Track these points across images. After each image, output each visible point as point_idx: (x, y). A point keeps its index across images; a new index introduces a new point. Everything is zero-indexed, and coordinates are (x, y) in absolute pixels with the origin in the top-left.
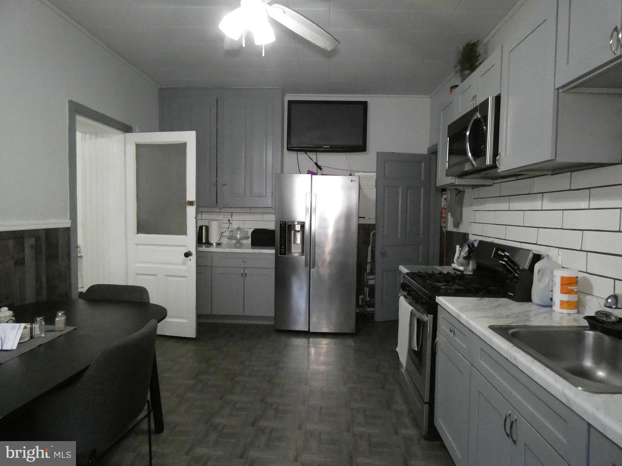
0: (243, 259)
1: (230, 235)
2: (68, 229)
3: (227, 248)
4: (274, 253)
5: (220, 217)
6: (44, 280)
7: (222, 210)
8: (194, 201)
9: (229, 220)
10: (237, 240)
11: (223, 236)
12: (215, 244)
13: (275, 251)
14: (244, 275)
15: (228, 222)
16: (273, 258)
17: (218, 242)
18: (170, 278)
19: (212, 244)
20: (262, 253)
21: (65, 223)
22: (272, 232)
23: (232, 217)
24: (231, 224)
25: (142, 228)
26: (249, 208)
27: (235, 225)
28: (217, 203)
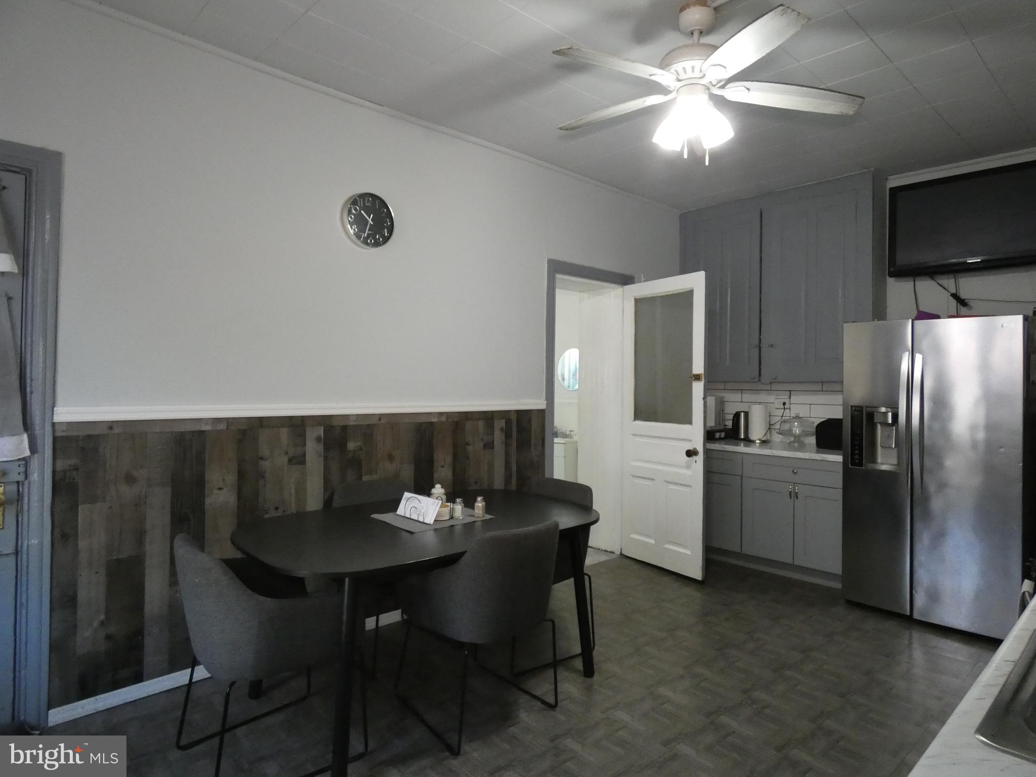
0: (792, 469)
1: (783, 429)
2: (541, 412)
3: (780, 450)
4: (841, 461)
5: (771, 398)
6: (514, 469)
7: (774, 387)
8: (702, 374)
9: (784, 404)
10: (796, 437)
11: (772, 429)
12: (758, 441)
13: (843, 457)
14: (794, 495)
15: (783, 407)
16: (840, 469)
17: (764, 439)
18: (671, 487)
19: (753, 442)
20: (826, 461)
21: (540, 404)
23: (790, 398)
25: (643, 412)
26: (820, 382)
27: (794, 412)
28: (761, 376)
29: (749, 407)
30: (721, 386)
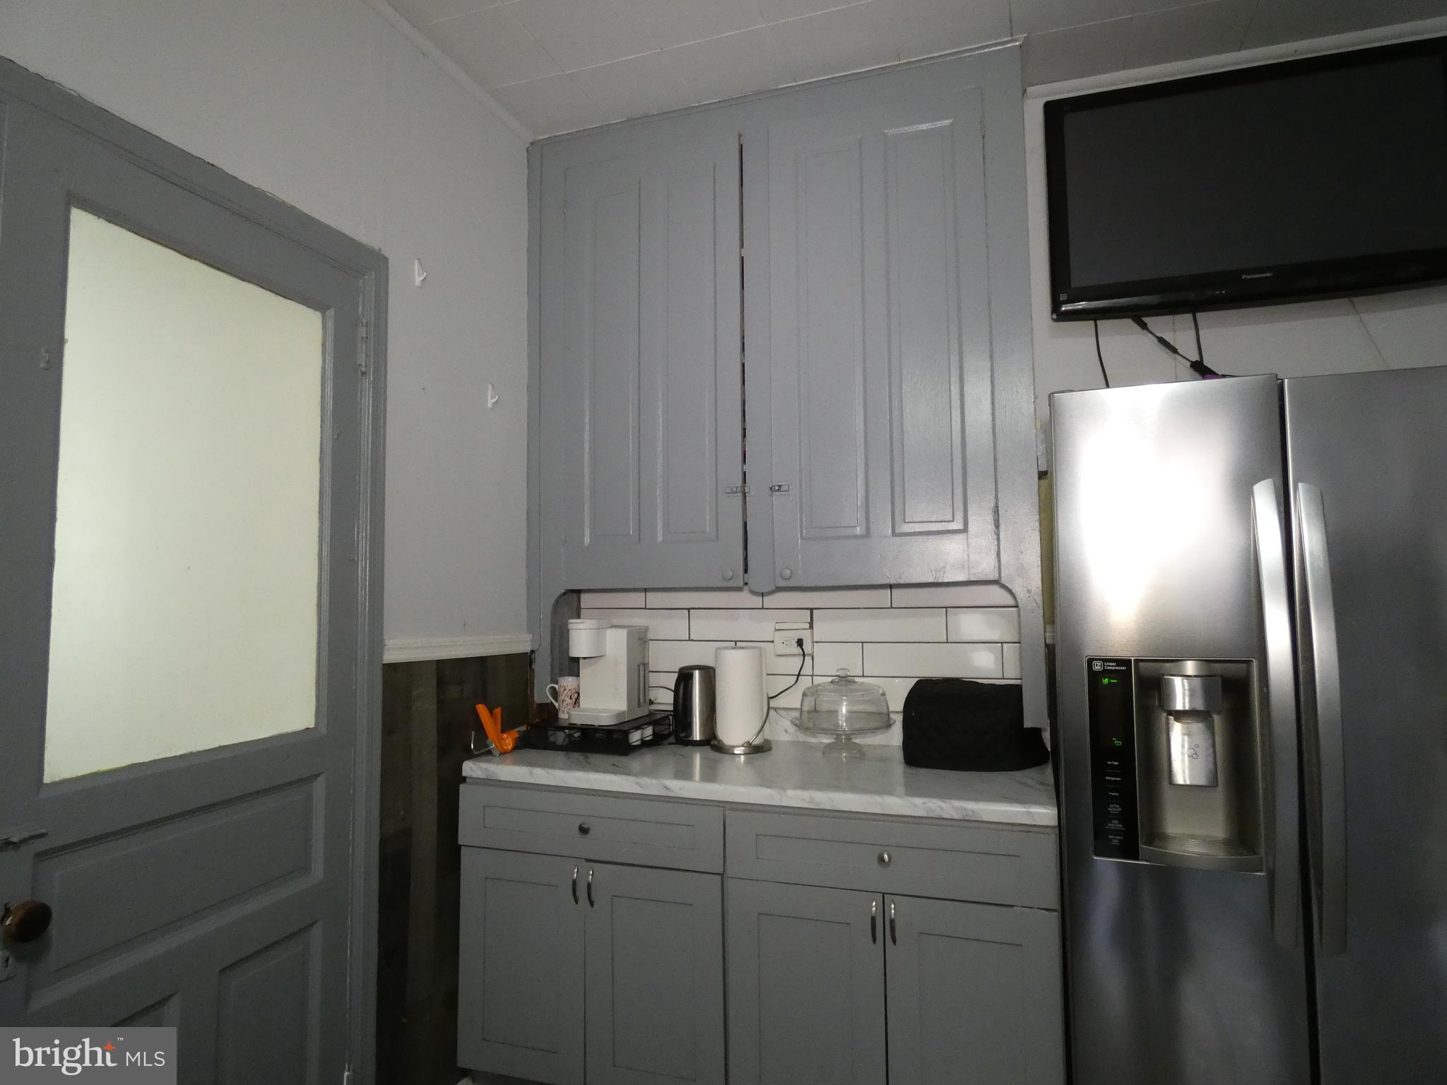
1: (806, 708)
3: (796, 788)
4: (1054, 822)
5: (764, 629)
7: (770, 601)
9: (800, 643)
10: (838, 736)
11: (775, 709)
12: (741, 749)
14: (885, 932)
15: (796, 650)
16: (1046, 855)
17: (757, 742)
19: (729, 751)
22: (1009, 696)
23: (811, 627)
24: (808, 659)
27: (827, 663)
28: (746, 571)
29: (717, 657)
30: (637, 599)
